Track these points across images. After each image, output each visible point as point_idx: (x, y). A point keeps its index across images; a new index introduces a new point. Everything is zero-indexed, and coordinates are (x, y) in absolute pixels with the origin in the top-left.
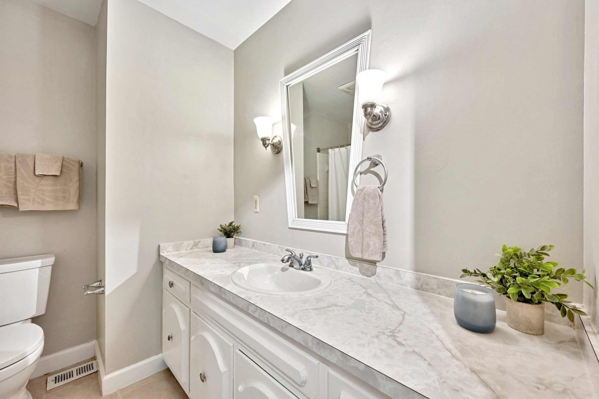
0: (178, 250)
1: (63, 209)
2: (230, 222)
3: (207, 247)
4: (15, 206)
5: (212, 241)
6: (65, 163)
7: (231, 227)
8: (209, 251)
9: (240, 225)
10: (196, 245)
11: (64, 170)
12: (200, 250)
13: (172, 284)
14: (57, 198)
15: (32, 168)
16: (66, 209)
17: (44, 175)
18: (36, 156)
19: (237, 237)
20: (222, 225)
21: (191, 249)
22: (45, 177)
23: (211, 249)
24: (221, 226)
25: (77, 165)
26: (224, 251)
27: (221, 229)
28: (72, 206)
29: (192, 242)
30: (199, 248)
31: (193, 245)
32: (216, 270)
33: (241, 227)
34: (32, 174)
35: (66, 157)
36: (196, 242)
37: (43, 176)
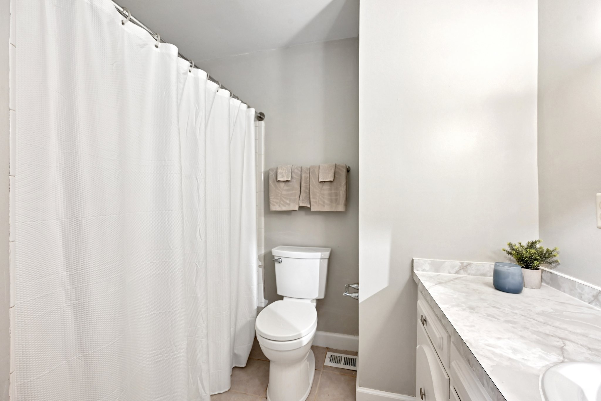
0: (437, 270)
1: (336, 210)
2: (531, 240)
3: (484, 275)
4: (309, 207)
5: (493, 266)
6: (337, 170)
7: (533, 251)
8: (487, 284)
9: (556, 249)
10: (464, 268)
11: (336, 176)
12: (471, 277)
13: (425, 321)
14: (331, 201)
15: (318, 176)
16: (338, 211)
17: (325, 182)
18: (320, 166)
19: (546, 269)
20: (513, 244)
21: (457, 273)
22: (325, 183)
23: (491, 279)
24: (510, 245)
25: (344, 170)
26: (517, 291)
27: (510, 251)
28: (341, 208)
29: (457, 263)
30: (469, 274)
31: (460, 267)
32: (499, 338)
33: (558, 253)
34: (318, 181)
35: (337, 164)
36: (465, 264)
37: (323, 182)
